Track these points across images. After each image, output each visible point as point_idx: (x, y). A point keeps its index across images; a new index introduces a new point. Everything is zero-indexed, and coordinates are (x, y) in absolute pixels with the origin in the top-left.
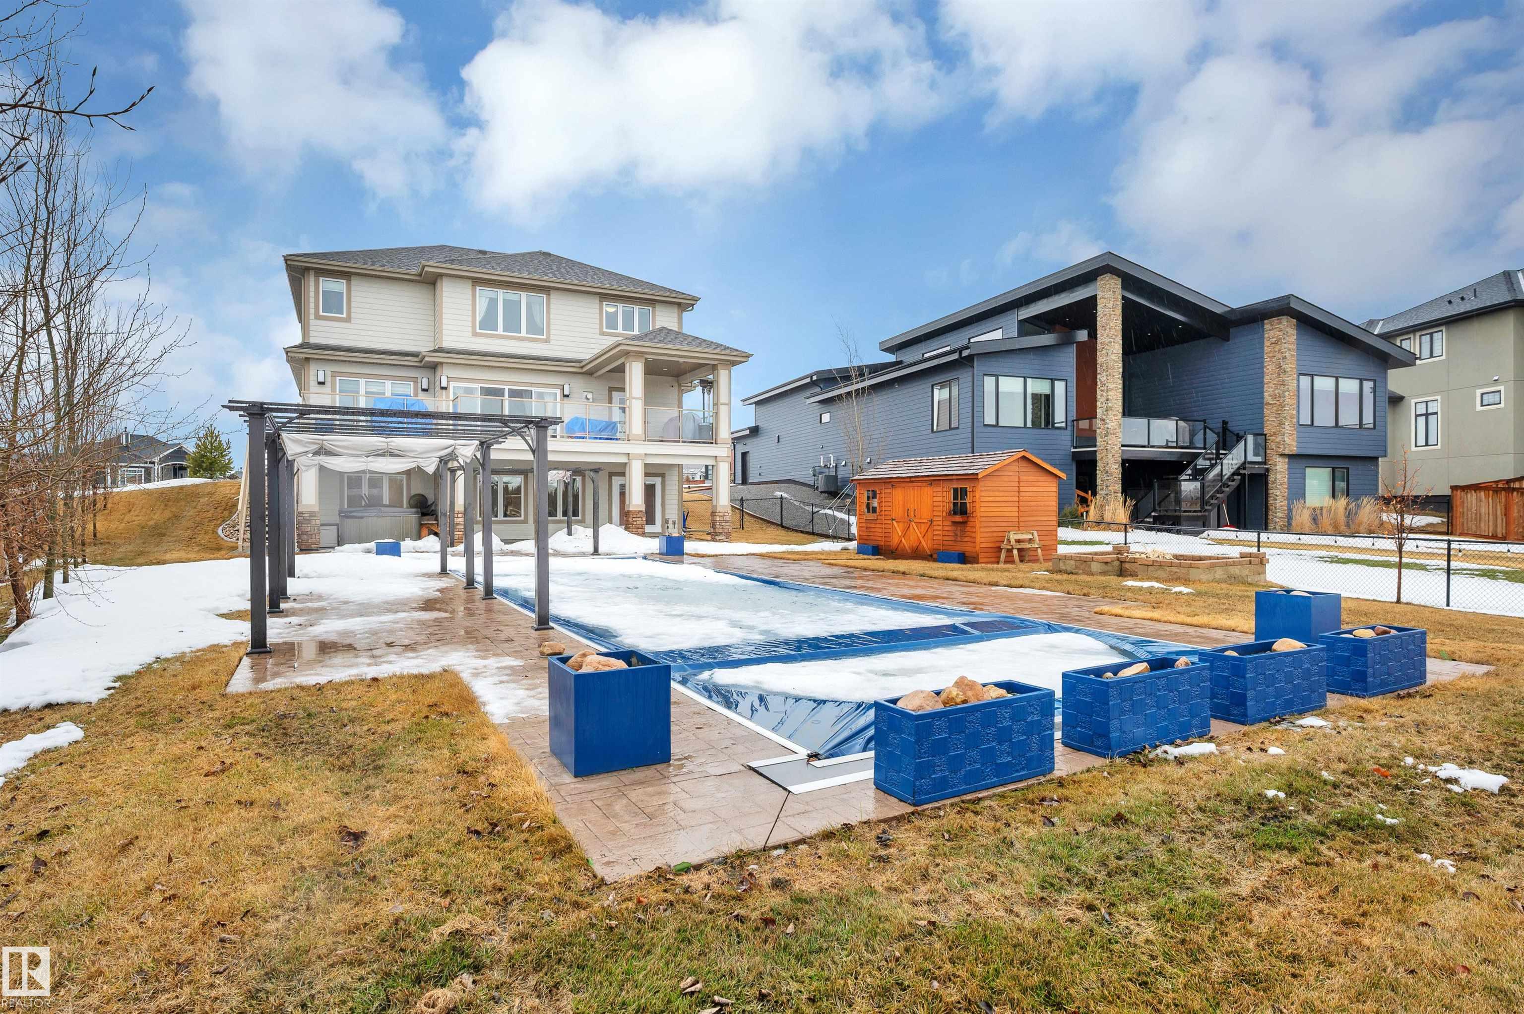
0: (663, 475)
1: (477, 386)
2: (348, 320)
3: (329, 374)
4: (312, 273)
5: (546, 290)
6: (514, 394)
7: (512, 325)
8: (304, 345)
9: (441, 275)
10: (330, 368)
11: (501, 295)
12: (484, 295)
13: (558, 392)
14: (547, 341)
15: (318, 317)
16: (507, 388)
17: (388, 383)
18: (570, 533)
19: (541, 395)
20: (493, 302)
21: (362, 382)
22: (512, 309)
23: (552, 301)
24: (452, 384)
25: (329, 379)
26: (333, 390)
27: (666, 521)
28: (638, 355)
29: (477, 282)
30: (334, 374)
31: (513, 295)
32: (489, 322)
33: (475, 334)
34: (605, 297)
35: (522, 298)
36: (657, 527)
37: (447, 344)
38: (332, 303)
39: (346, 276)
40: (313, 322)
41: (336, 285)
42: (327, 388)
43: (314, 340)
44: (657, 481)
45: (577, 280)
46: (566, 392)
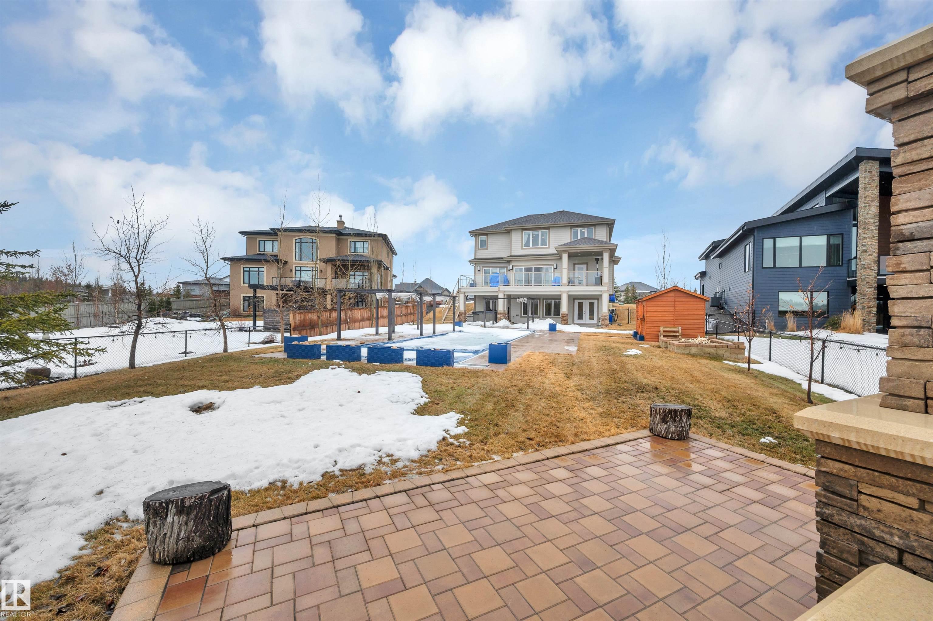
0: (598, 299)
1: (523, 267)
2: (487, 249)
4: (477, 235)
5: (548, 228)
6: (536, 269)
7: (535, 243)
8: (475, 259)
9: (511, 230)
10: (481, 266)
11: (531, 233)
12: (526, 233)
13: (553, 267)
14: (549, 248)
15: (479, 249)
16: (533, 267)
17: (498, 269)
19: (547, 270)
20: (529, 236)
21: (491, 269)
22: (536, 238)
23: (551, 232)
24: (514, 268)
25: (481, 269)
26: (483, 273)
27: (599, 319)
28: (565, 251)
29: (523, 230)
30: (483, 267)
31: (536, 232)
32: (527, 244)
33: (522, 249)
34: (572, 227)
35: (539, 232)
36: (595, 321)
37: (513, 254)
38: (483, 244)
39: (486, 234)
40: (477, 251)
41: (484, 238)
42: (481, 272)
43: (477, 257)
44: (595, 301)
45: (560, 222)
46: (555, 267)
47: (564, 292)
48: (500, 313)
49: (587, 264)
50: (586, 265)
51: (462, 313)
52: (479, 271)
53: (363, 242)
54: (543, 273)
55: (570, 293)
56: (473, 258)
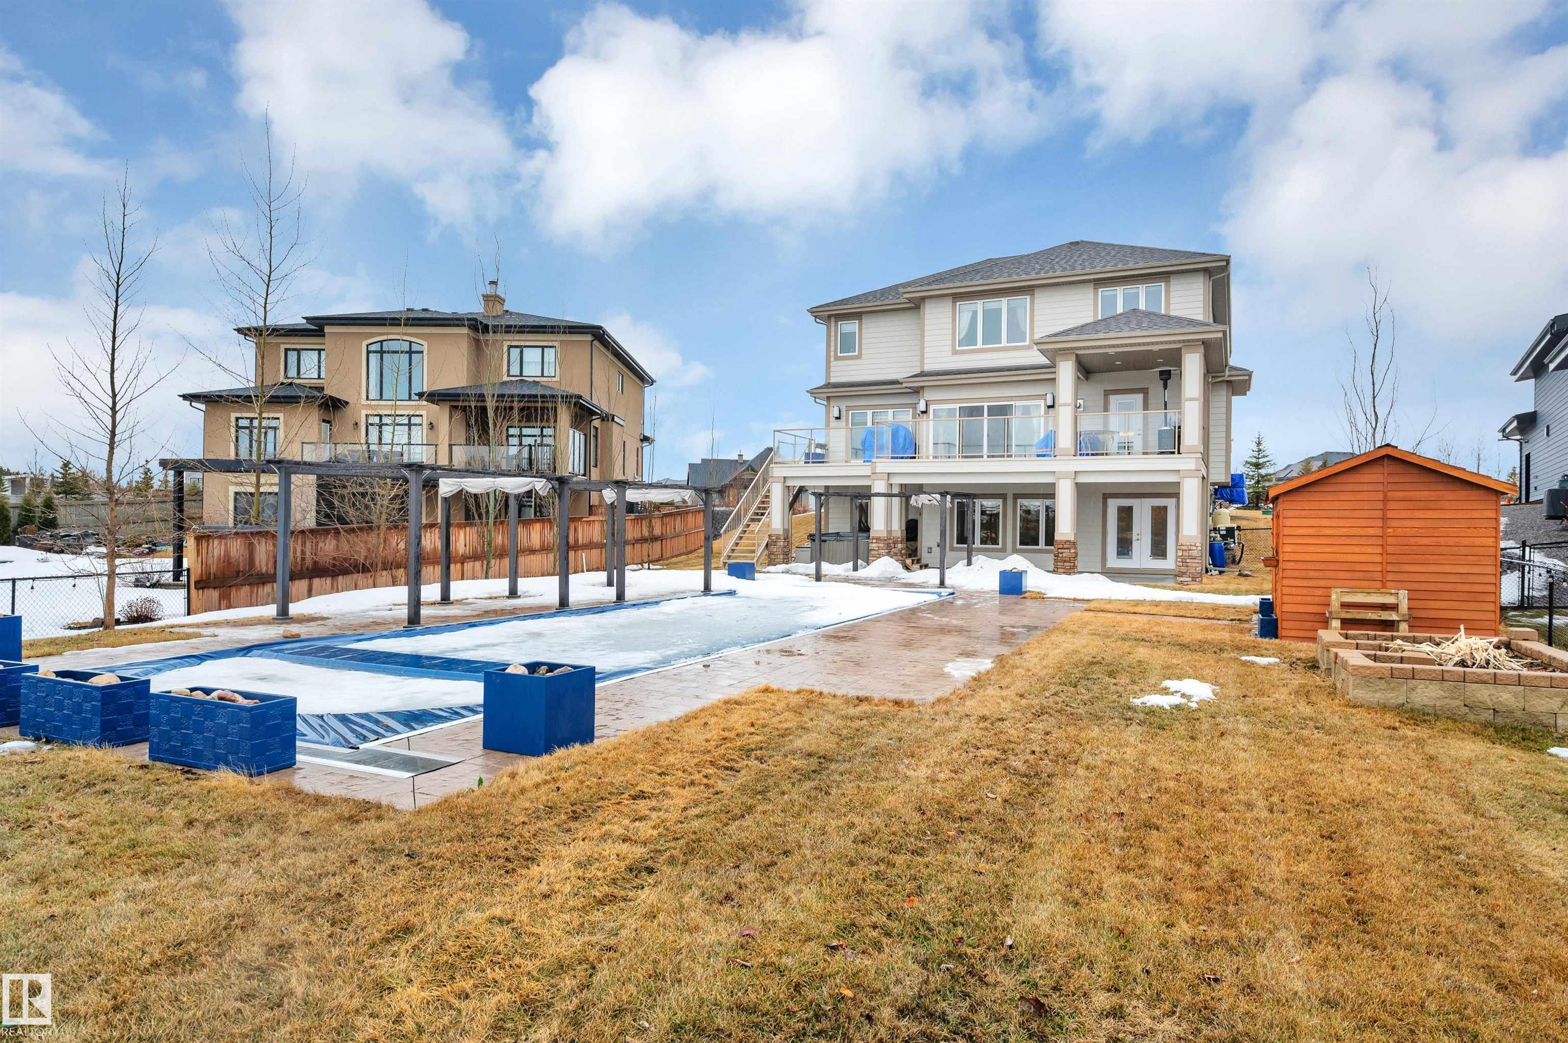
0: (1177, 496)
1: (957, 406)
2: (859, 357)
3: (843, 409)
4: (833, 319)
5: (1029, 290)
6: (993, 411)
7: (992, 336)
8: (828, 385)
9: (923, 299)
10: (843, 404)
11: (979, 305)
12: (966, 309)
13: (1042, 403)
14: (1030, 347)
15: (837, 358)
16: (986, 405)
17: (890, 412)
18: (969, 563)
19: (1026, 411)
20: (975, 313)
21: (870, 413)
22: (992, 319)
23: (1036, 300)
24: (932, 408)
25: (843, 414)
26: (847, 424)
27: (1182, 556)
28: (1066, 352)
29: (957, 297)
30: (848, 408)
31: (992, 303)
32: (970, 338)
33: (955, 352)
34: (1099, 283)
35: (1003, 304)
36: (1169, 563)
37: (928, 368)
38: (848, 343)
39: (857, 316)
40: (833, 363)
41: (850, 326)
42: (842, 423)
43: (833, 380)
44: (1170, 503)
45: (1065, 269)
46: (1050, 403)
47: (1064, 475)
48: (878, 539)
49: (1145, 391)
50: (1140, 397)
51: (778, 537)
52: (838, 418)
53: (543, 347)
54: (1015, 422)
55: (1082, 479)
56: (824, 383)
